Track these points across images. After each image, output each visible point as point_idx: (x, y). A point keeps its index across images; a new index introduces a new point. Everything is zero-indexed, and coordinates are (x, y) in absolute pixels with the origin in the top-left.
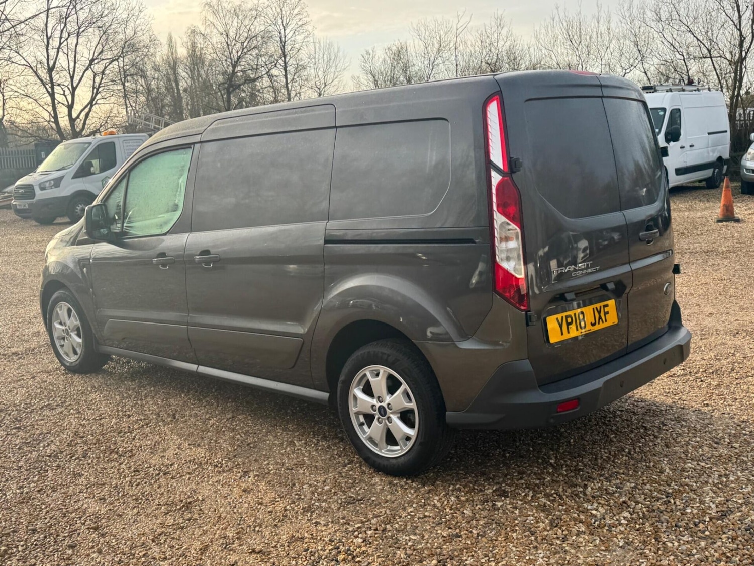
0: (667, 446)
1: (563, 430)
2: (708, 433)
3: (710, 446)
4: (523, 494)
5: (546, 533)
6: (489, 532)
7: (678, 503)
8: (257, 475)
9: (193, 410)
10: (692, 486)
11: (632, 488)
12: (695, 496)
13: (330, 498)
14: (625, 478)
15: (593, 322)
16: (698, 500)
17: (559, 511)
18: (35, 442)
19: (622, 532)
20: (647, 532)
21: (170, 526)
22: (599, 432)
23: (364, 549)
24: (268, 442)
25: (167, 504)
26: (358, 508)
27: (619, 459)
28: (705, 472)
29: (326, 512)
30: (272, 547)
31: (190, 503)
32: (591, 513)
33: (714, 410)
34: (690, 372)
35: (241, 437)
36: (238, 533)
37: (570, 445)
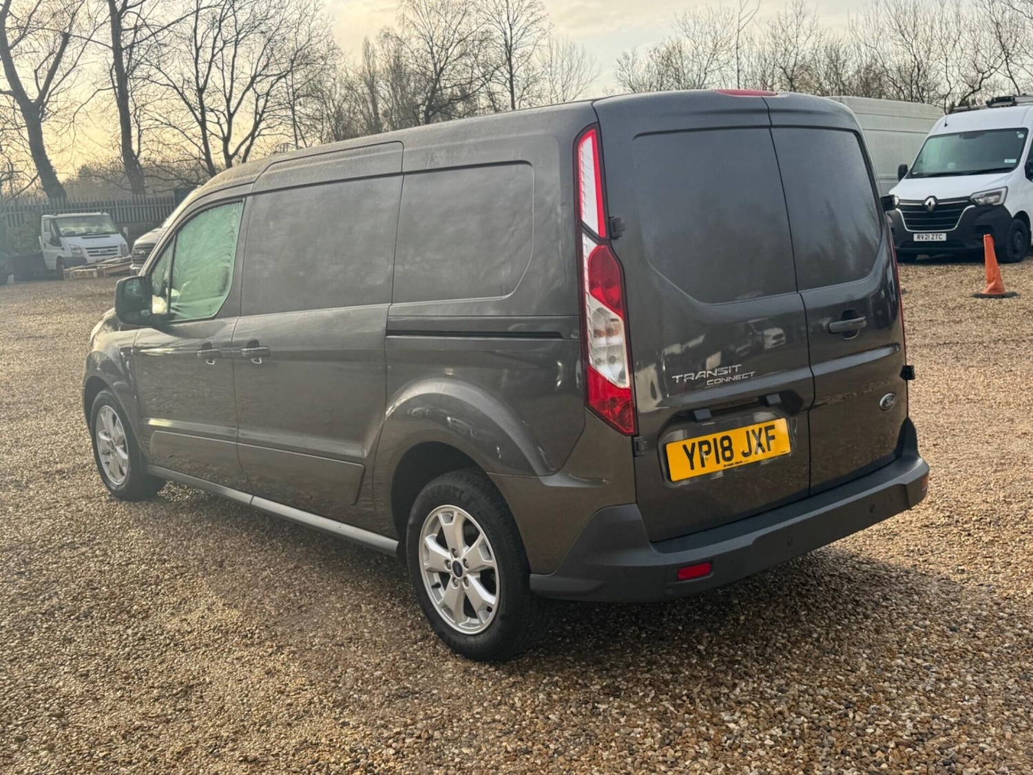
0: (877, 631)
1: (736, 601)
2: (946, 615)
3: (943, 634)
4: (641, 694)
5: (650, 753)
6: (572, 747)
7: (858, 718)
8: (294, 653)
9: (249, 556)
10: (890, 693)
11: (802, 692)
12: (888, 709)
13: (377, 689)
14: (796, 677)
15: (747, 451)
16: (890, 715)
17: (684, 721)
18: (34, 594)
19: (760, 758)
20: (797, 759)
21: (153, 717)
22: (786, 607)
23: (391, 764)
24: (327, 605)
25: (162, 687)
26: (408, 704)
27: (799, 648)
28: (918, 673)
29: (363, 707)
30: (272, 755)
31: (192, 687)
32: (727, 727)
33: (969, 580)
34: (957, 521)
35: (295, 596)
36: (235, 733)
37: (738, 624)
